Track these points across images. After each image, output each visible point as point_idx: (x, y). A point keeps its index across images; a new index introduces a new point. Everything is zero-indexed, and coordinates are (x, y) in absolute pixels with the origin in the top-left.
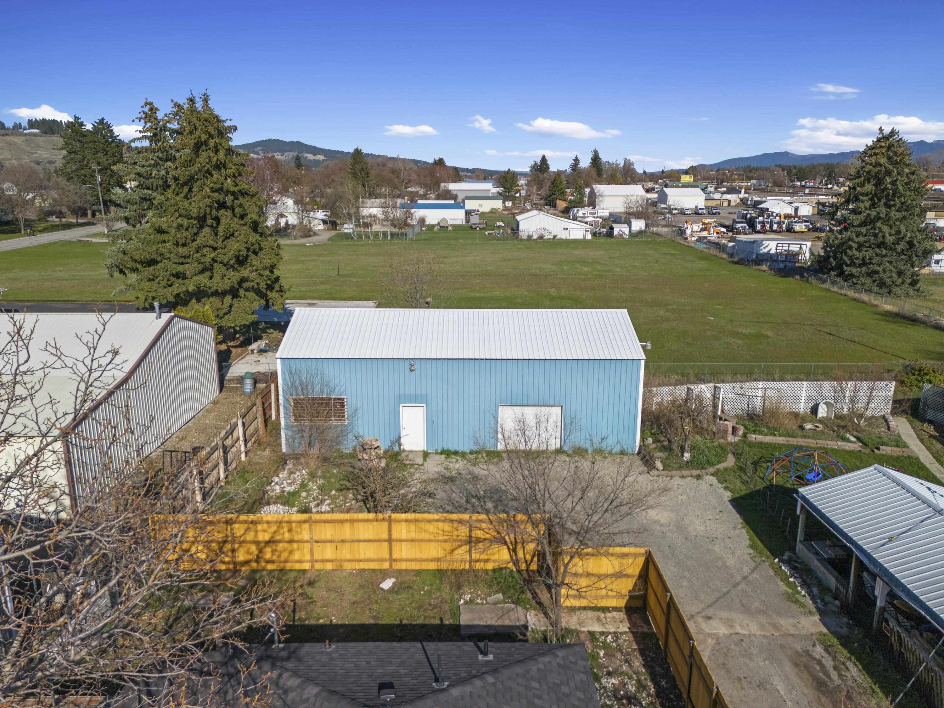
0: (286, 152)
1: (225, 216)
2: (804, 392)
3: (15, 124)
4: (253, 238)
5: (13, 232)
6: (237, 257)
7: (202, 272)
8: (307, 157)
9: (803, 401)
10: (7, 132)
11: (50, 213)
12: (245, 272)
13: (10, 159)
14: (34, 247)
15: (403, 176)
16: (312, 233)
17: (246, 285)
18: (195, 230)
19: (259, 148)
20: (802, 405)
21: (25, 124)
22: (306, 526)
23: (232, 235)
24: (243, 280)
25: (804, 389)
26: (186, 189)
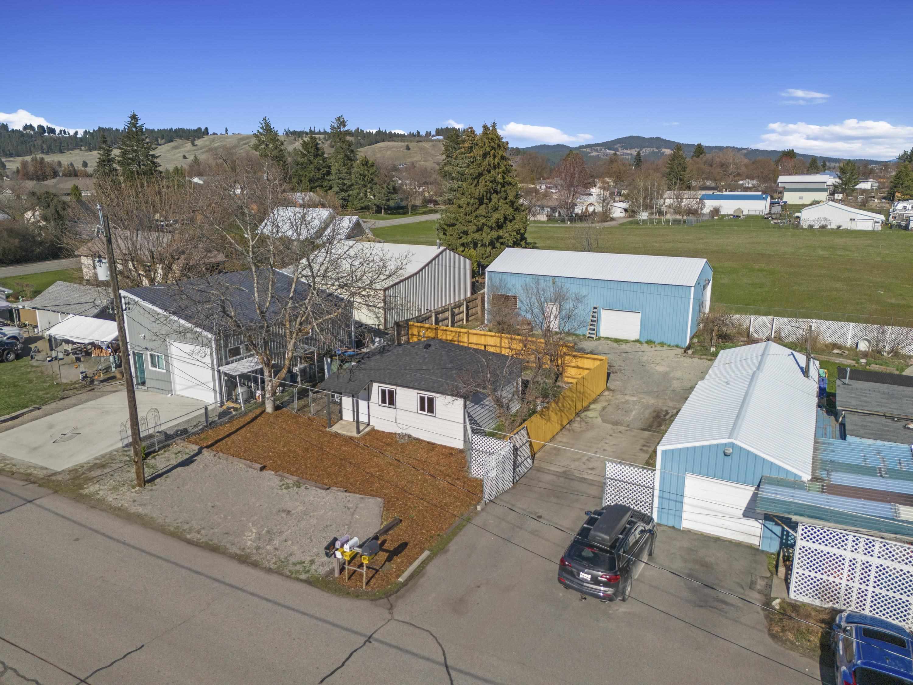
0: (644, 147)
1: (495, 197)
2: (850, 331)
3: (427, 132)
4: (510, 211)
5: (404, 213)
6: (497, 223)
7: (478, 231)
8: (663, 153)
9: (850, 337)
10: (421, 139)
11: (430, 201)
12: (501, 233)
13: (420, 161)
14: (413, 223)
15: (731, 169)
16: (609, 219)
17: (501, 240)
18: (477, 206)
19: (619, 145)
20: (849, 341)
21: (433, 132)
22: (466, 335)
23: (497, 209)
24: (499, 237)
25: (851, 328)
26: (476, 181)
